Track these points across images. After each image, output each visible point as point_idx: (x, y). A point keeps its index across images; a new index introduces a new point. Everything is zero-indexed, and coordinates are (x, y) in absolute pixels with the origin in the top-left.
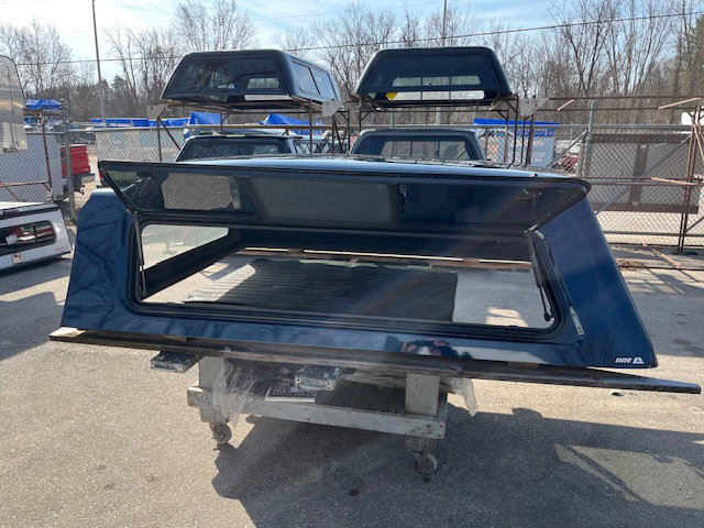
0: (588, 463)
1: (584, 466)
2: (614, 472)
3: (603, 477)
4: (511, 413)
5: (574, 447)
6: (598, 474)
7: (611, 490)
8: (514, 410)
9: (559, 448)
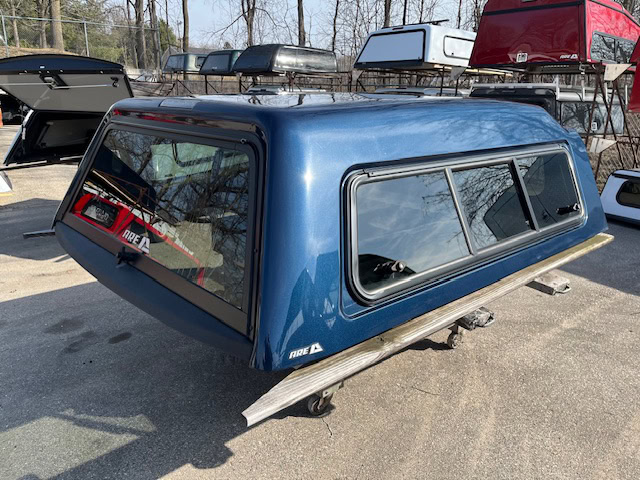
0: (115, 426)
1: (119, 421)
2: (86, 431)
3: (96, 419)
4: (228, 444)
5: (135, 437)
6: (104, 420)
7: (88, 412)
8: (229, 454)
9: (151, 428)
